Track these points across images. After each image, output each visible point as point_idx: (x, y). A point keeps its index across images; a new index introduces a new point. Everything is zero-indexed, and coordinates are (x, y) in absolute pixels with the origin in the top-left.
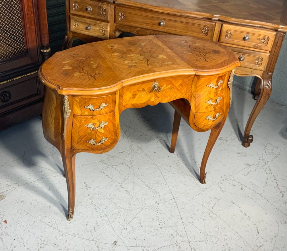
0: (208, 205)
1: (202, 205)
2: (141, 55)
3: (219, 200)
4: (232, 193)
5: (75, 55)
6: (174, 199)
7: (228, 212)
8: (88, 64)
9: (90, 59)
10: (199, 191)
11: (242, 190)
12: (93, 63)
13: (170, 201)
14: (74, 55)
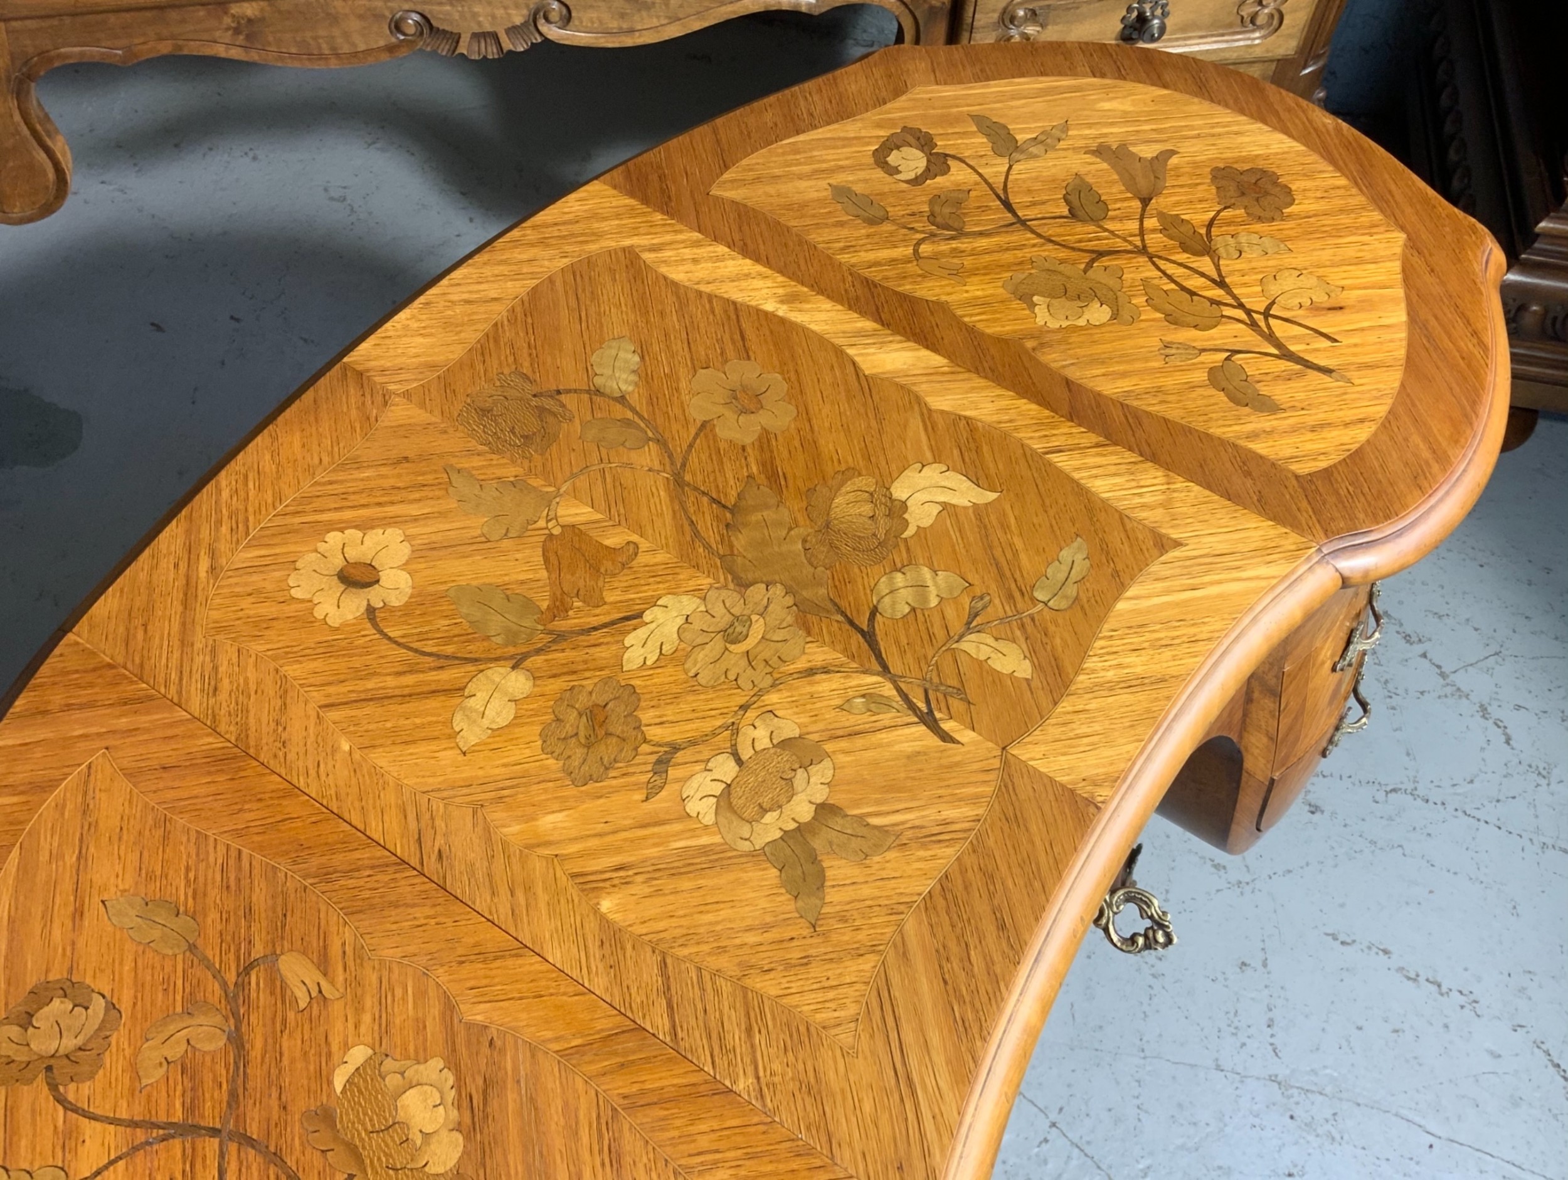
0: (1243, 1045)
1: (1219, 1068)
2: (743, 585)
3: (1265, 965)
4: (1290, 871)
5: (44, 1018)
6: (1053, 1125)
7: (1360, 1028)
8: (326, 1117)
9: (279, 988)
10: (1139, 970)
11: (1318, 815)
12: (359, 1054)
13: (1045, 1162)
14: (26, 1020)
